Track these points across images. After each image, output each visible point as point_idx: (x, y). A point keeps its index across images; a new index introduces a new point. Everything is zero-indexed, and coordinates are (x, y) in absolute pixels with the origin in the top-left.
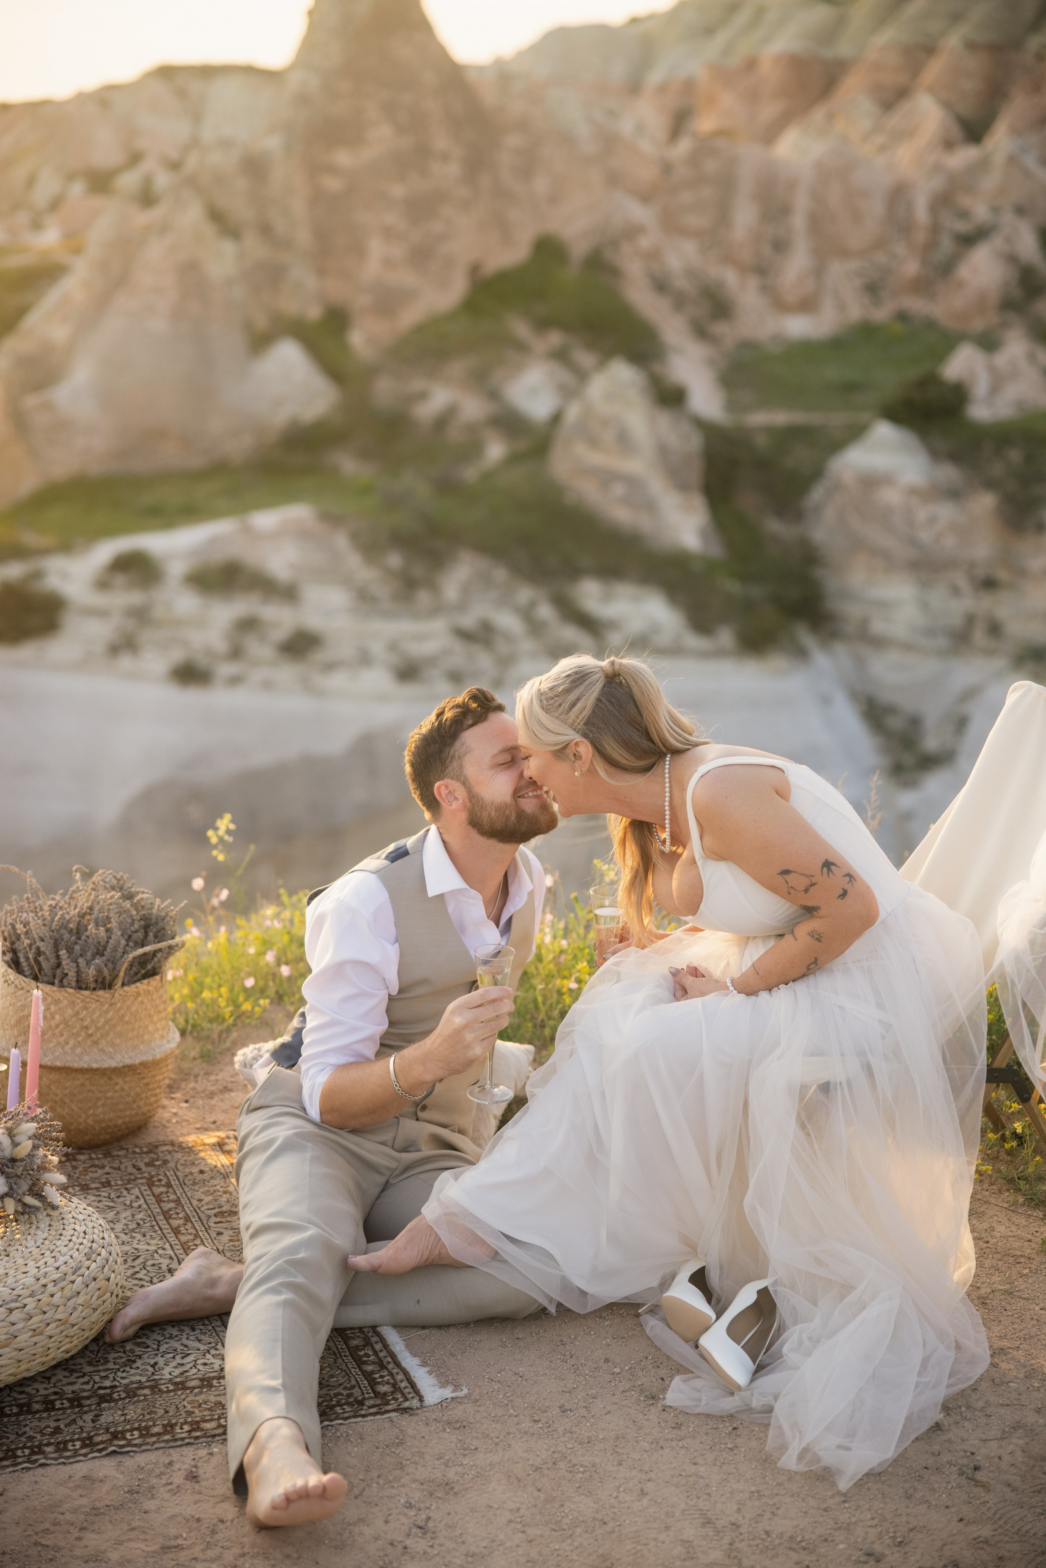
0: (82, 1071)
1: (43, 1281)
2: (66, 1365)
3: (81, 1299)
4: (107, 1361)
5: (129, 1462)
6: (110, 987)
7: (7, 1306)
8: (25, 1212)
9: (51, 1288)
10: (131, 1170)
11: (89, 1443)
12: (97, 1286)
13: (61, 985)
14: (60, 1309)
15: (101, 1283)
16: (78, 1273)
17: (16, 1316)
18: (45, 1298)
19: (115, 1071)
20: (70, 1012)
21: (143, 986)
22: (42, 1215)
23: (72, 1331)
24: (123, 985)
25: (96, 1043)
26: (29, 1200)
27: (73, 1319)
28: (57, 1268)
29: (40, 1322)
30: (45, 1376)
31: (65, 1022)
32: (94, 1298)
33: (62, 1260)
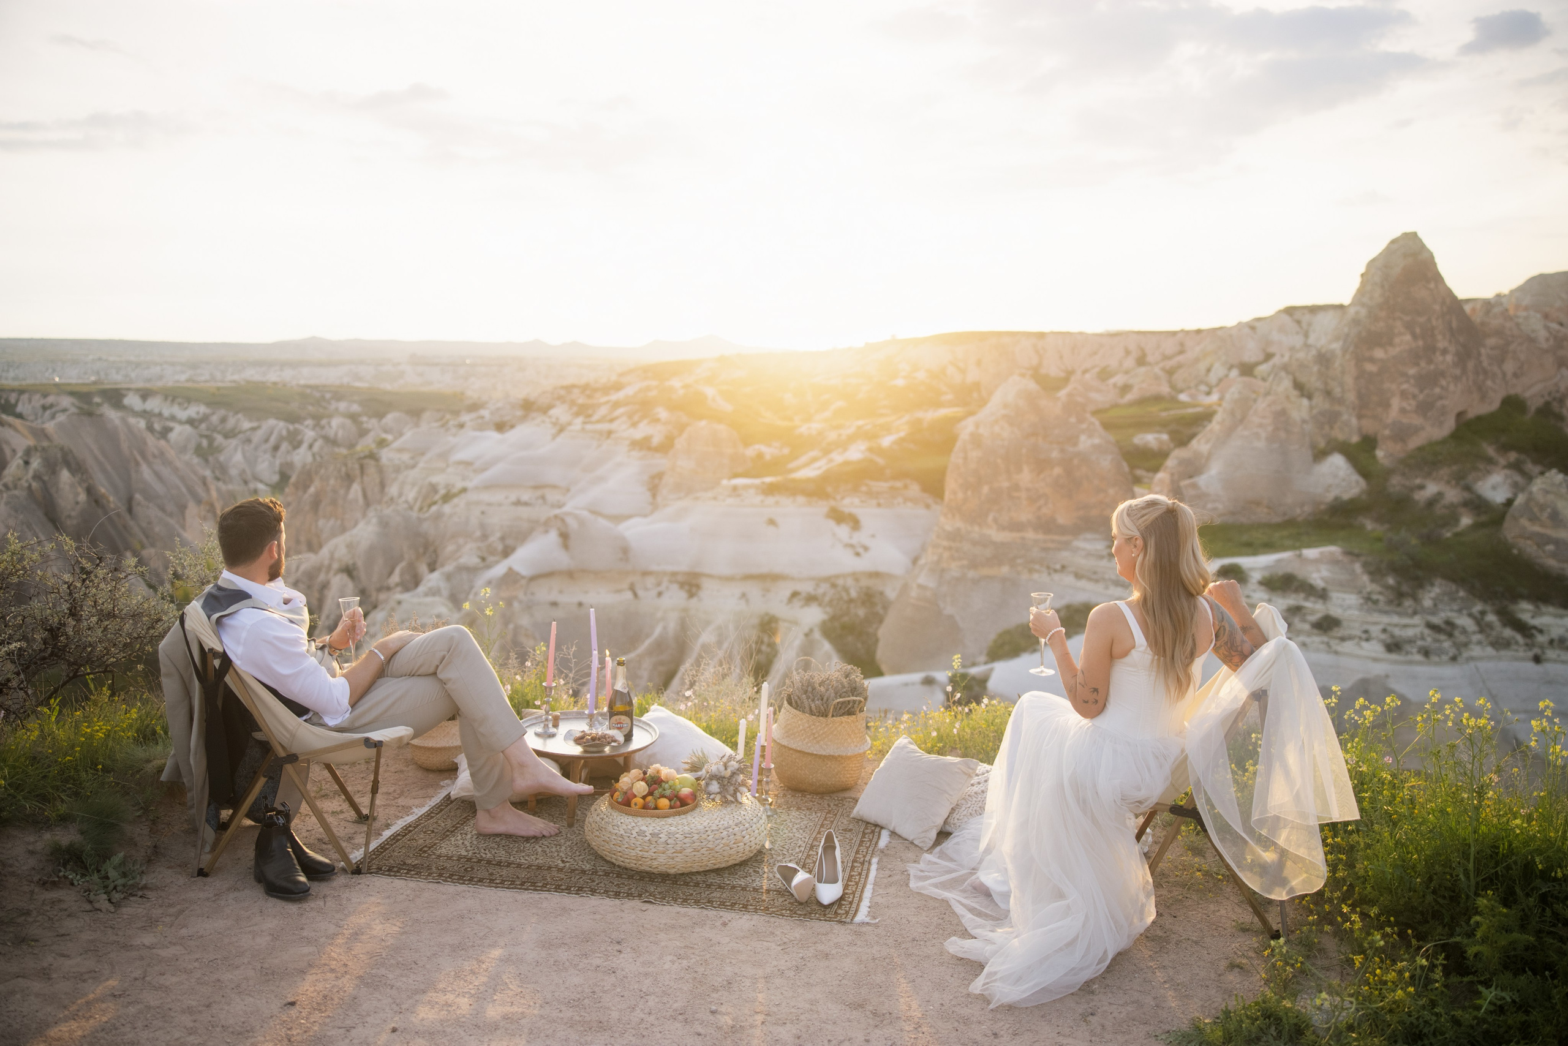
0: (808, 754)
2: (718, 871)
3: (723, 842)
4: (736, 874)
5: (705, 912)
6: (826, 716)
8: (726, 803)
9: (709, 833)
10: (826, 806)
11: (697, 902)
13: (804, 712)
14: (710, 843)
15: (738, 837)
17: (686, 840)
18: (704, 836)
19: (825, 756)
20: (807, 725)
21: (844, 719)
22: (733, 806)
23: (716, 855)
24: (833, 716)
25: (818, 742)
26: (730, 798)
27: (717, 849)
29: (699, 846)
30: (706, 872)
31: (804, 730)
33: (722, 822)
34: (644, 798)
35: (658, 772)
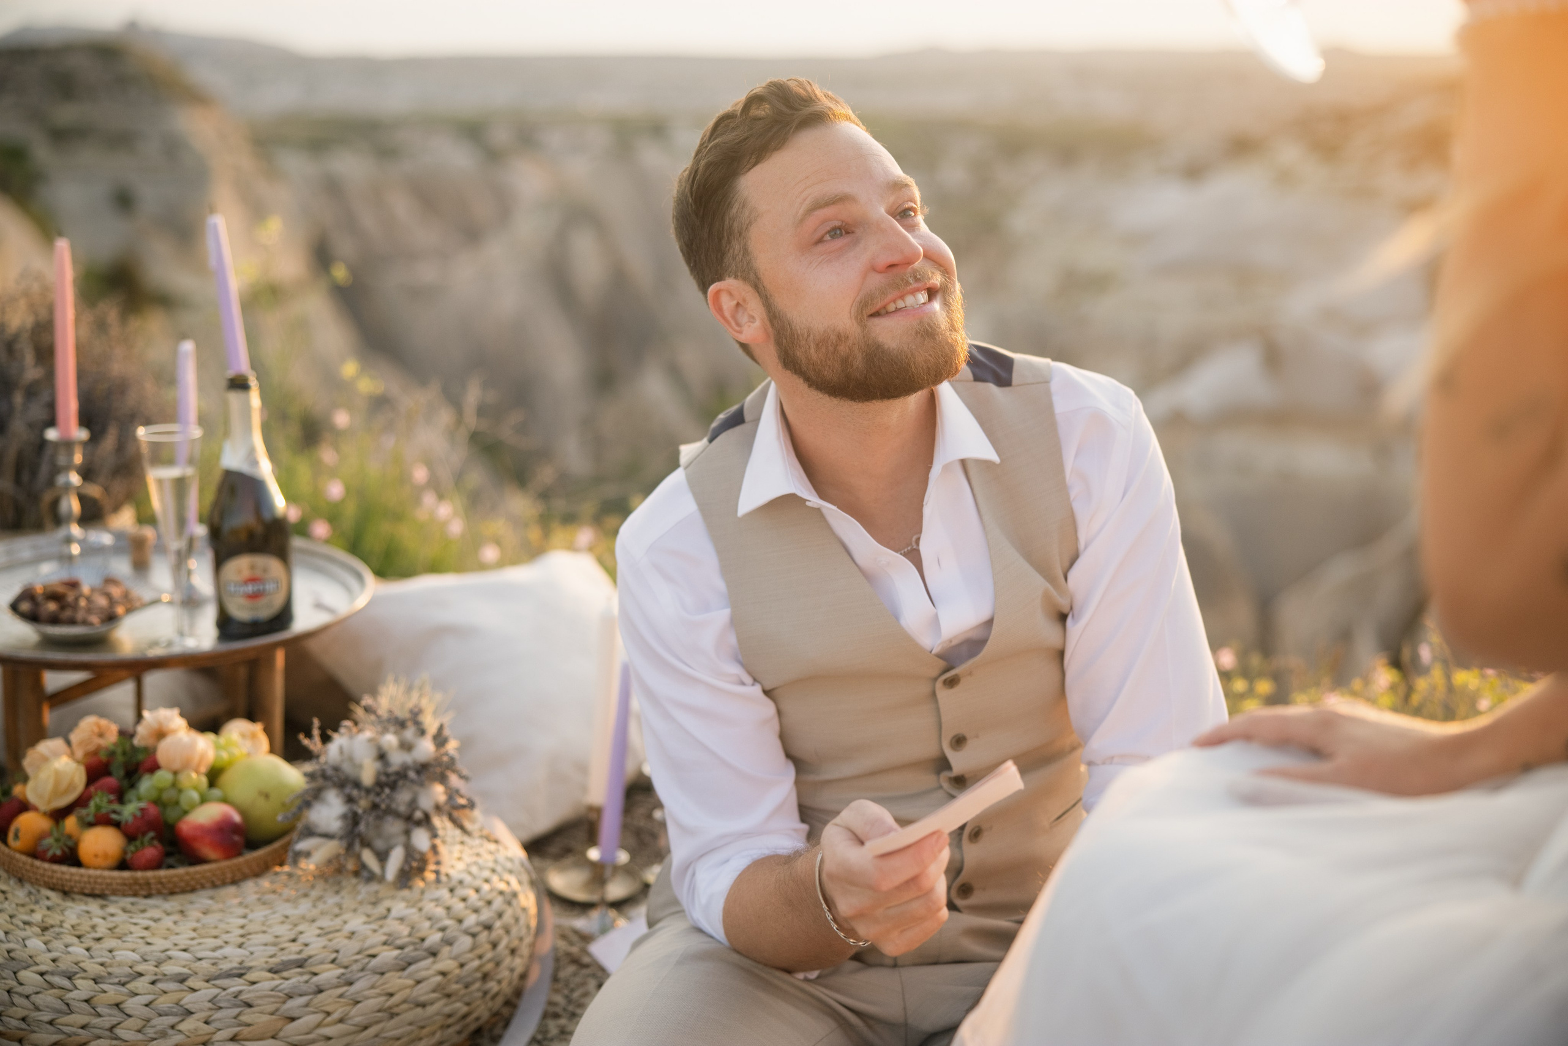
1: (140, 968)
3: (188, 1025)
7: (47, 977)
9: (140, 984)
12: (244, 1018)
14: (130, 1022)
15: (255, 1018)
16: (217, 982)
18: (113, 992)
28: (200, 959)
29: (83, 1027)
32: (219, 1036)
33: (228, 951)
34: (59, 815)
35: (161, 734)
